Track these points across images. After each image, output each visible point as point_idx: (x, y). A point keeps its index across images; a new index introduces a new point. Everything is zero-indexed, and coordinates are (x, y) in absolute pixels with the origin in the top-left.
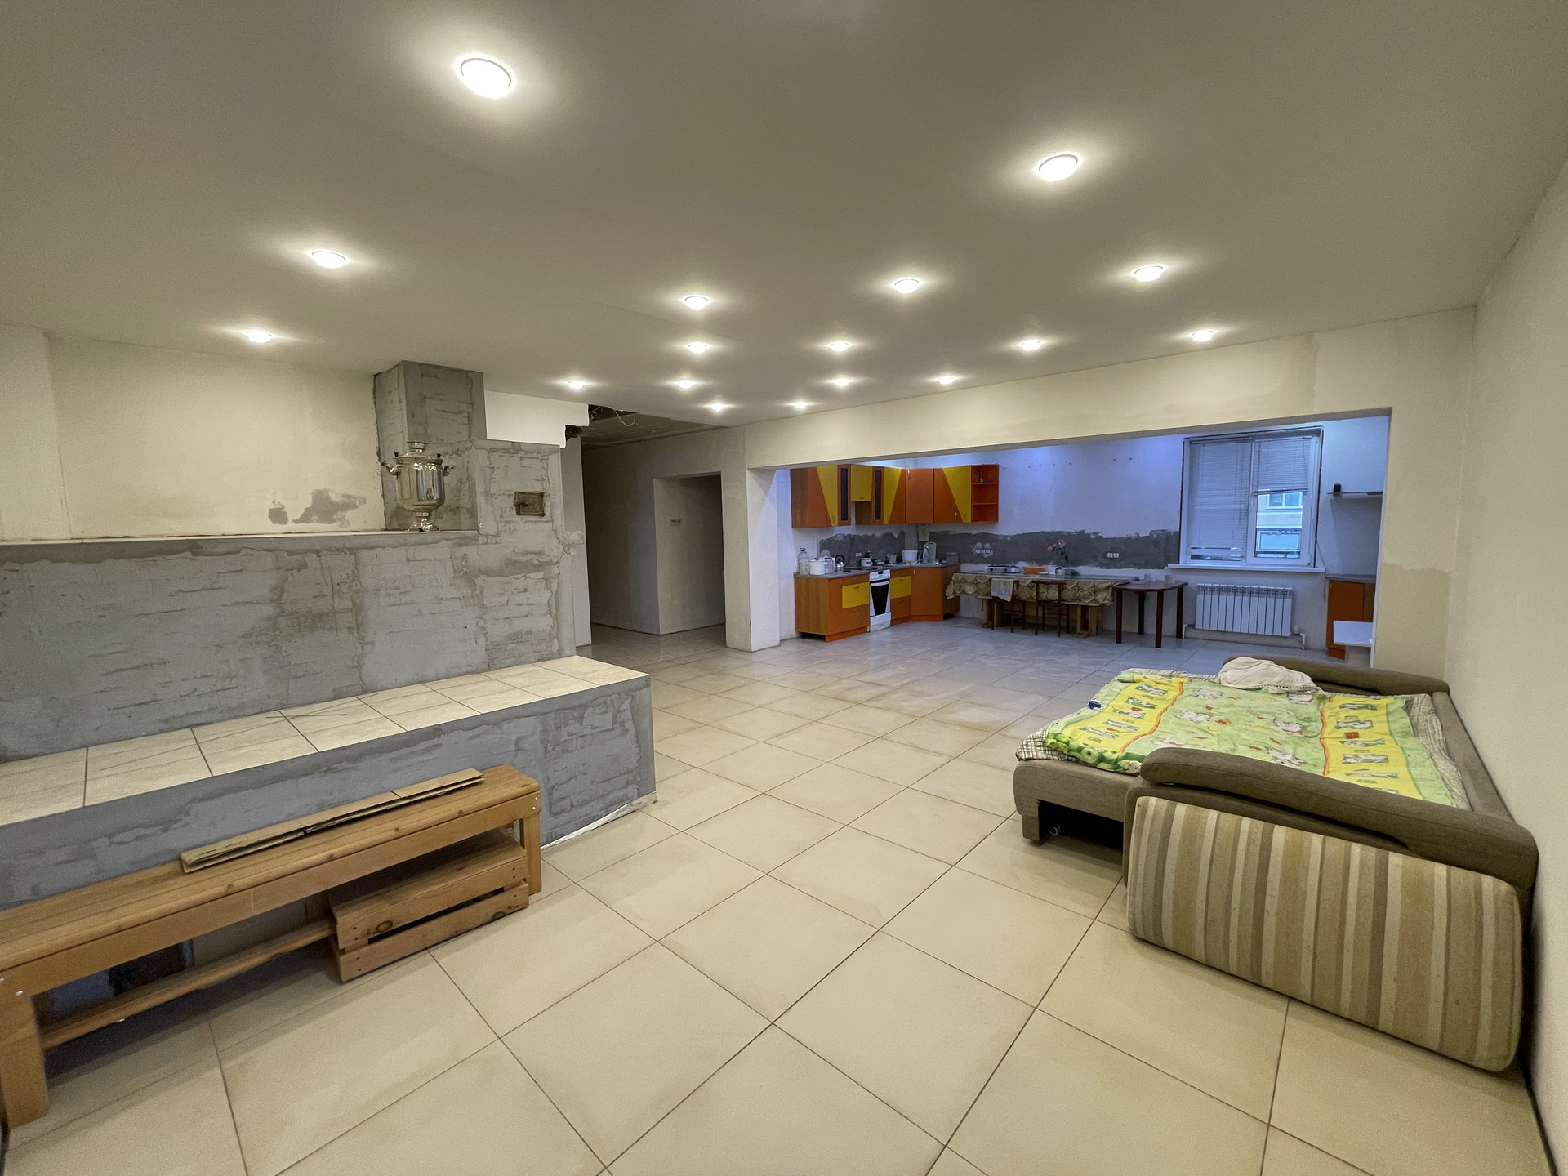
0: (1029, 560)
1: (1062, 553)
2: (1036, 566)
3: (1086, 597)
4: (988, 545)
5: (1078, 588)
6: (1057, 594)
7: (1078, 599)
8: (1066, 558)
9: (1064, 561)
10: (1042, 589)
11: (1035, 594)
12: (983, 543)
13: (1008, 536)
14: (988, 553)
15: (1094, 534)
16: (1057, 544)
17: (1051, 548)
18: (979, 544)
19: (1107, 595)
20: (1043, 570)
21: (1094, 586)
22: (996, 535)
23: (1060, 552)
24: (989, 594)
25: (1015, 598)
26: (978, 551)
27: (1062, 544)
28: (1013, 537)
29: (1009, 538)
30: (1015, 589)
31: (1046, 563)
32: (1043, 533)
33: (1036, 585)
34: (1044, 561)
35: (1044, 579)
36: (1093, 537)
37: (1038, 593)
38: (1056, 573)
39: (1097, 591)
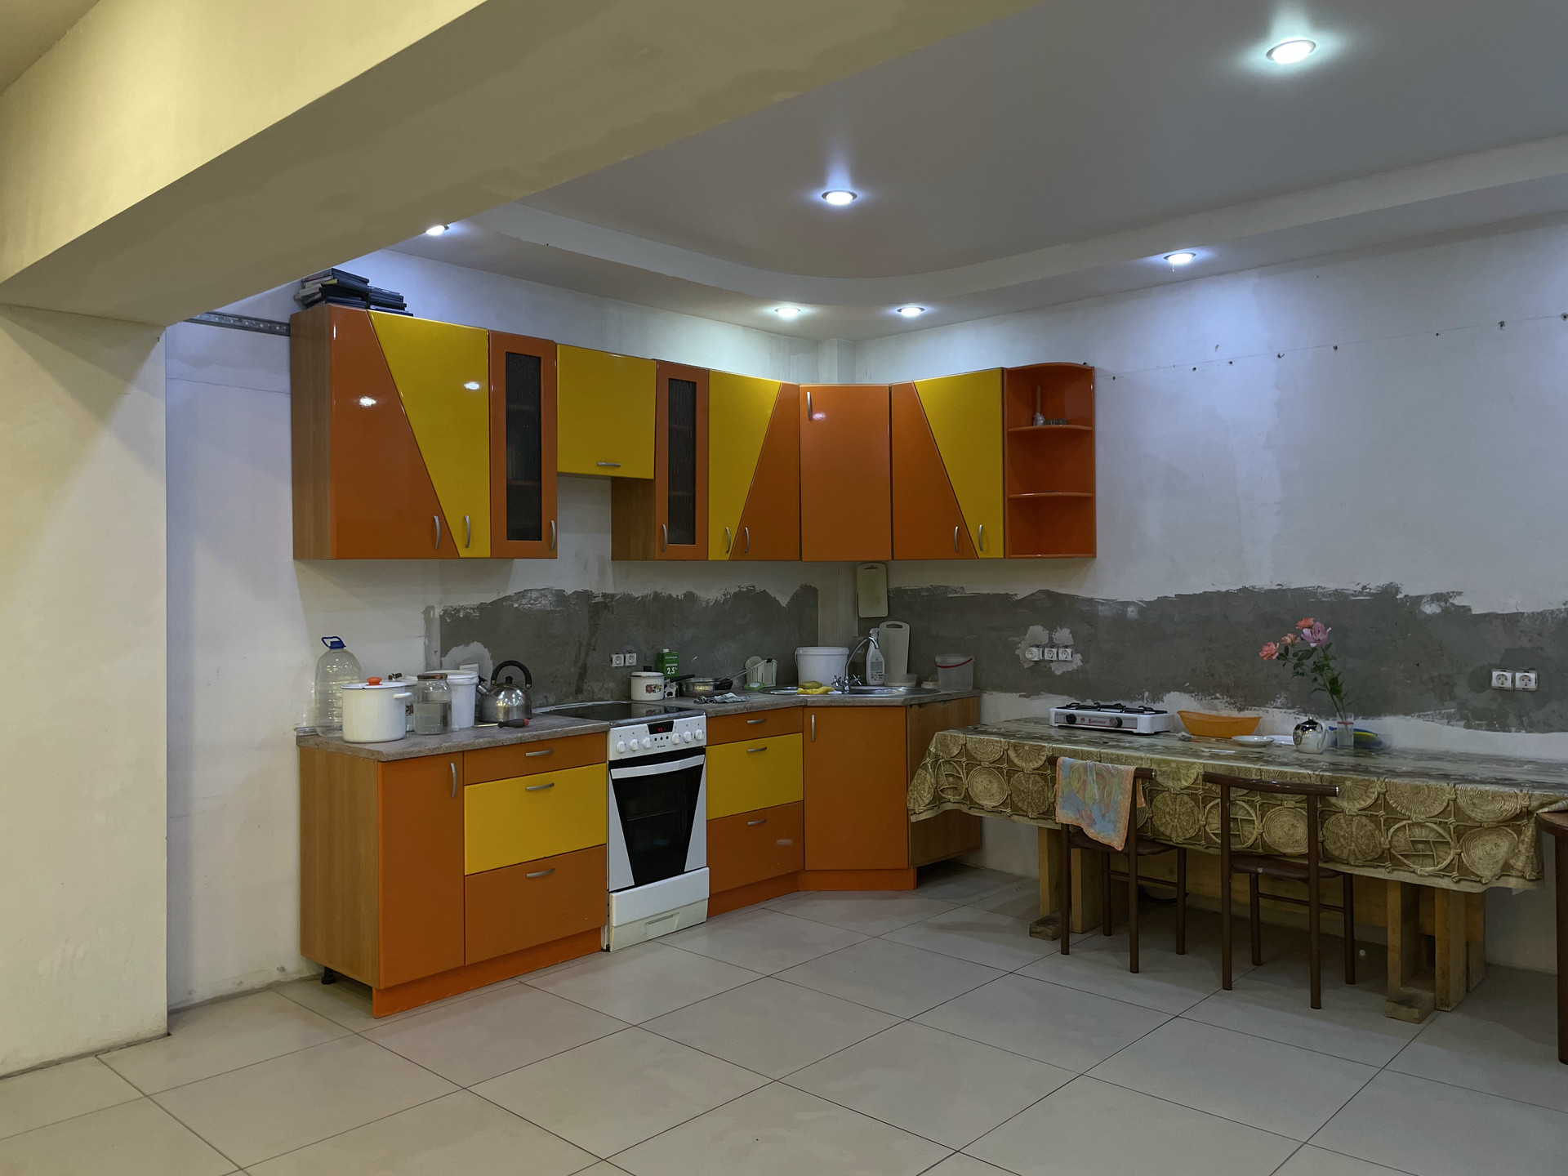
0: (1202, 687)
1: (1319, 668)
2: (1224, 710)
3: (1422, 851)
4: (1064, 635)
5: (1383, 812)
6: (1302, 830)
7: (1386, 857)
8: (1334, 687)
9: (1326, 696)
10: (1242, 809)
11: (1215, 824)
12: (1051, 629)
13: (1126, 604)
14: (1066, 659)
15: (1438, 598)
16: (1298, 633)
17: (1272, 648)
18: (1038, 631)
19: (1514, 852)
20: (1252, 727)
21: (1454, 808)
22: (1091, 601)
23: (1309, 663)
24: (1049, 813)
25: (1141, 835)
26: (1034, 654)
27: (1312, 634)
28: (1147, 607)
29: (1131, 612)
30: (1141, 802)
31: (1260, 699)
32: (1247, 594)
33: (1217, 789)
34: (1252, 694)
35: (1252, 769)
36: (1430, 609)
37: (1226, 819)
38: (1297, 740)
39: (1465, 830)
